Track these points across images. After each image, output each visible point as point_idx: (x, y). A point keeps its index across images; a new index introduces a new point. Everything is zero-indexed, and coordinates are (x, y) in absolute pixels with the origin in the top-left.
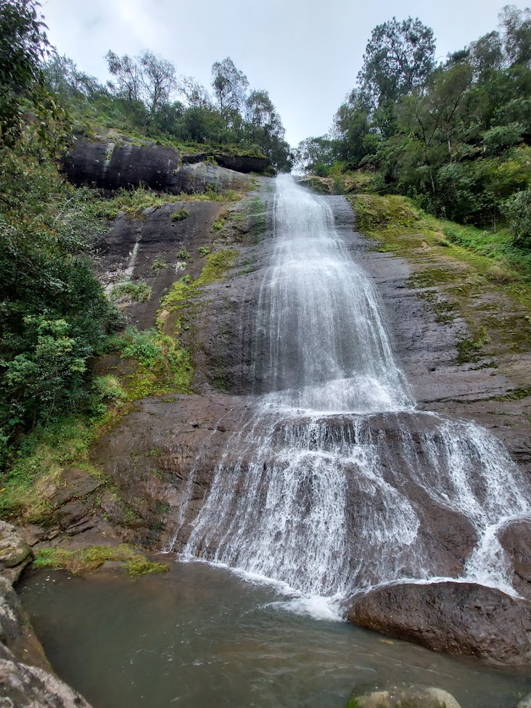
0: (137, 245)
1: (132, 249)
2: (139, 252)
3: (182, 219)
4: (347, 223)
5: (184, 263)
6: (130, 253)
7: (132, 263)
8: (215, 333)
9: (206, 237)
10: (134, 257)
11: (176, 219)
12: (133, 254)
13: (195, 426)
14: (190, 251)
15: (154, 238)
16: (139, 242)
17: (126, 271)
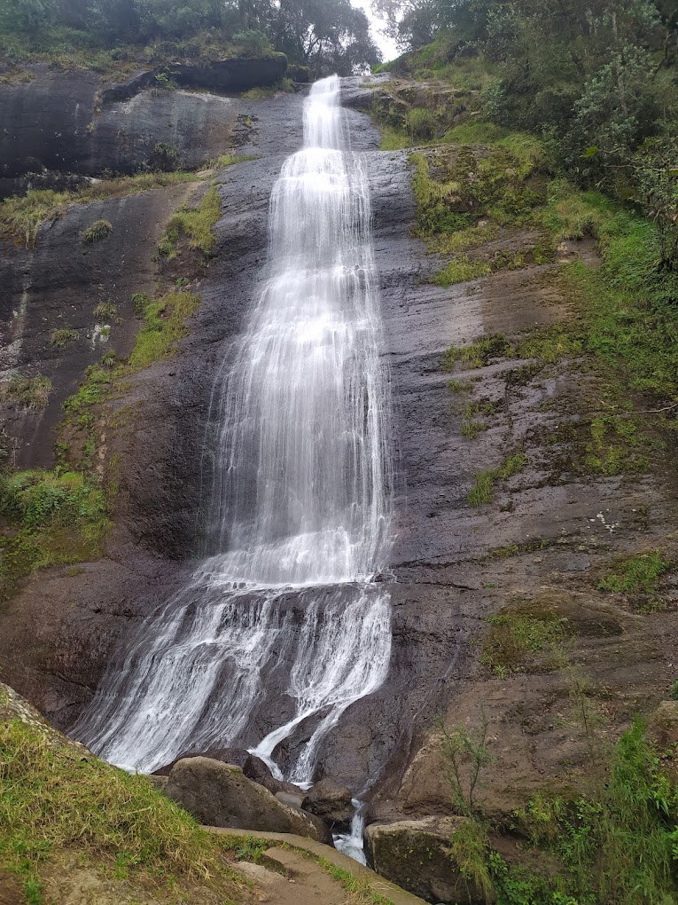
0: (25, 297)
1: (17, 305)
2: (30, 310)
3: (100, 238)
4: (397, 221)
5: (107, 326)
6: (15, 314)
7: (20, 331)
8: (145, 460)
9: (144, 271)
10: (22, 319)
11: (89, 242)
12: (19, 314)
13: (98, 611)
14: (118, 302)
15: (54, 280)
16: (29, 291)
17: (10, 347)
